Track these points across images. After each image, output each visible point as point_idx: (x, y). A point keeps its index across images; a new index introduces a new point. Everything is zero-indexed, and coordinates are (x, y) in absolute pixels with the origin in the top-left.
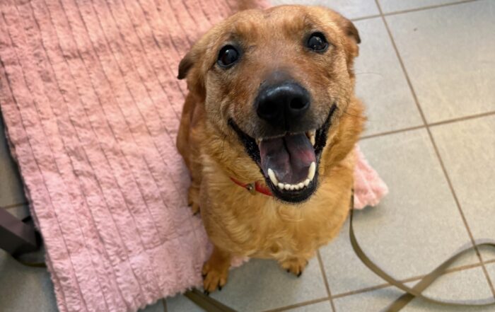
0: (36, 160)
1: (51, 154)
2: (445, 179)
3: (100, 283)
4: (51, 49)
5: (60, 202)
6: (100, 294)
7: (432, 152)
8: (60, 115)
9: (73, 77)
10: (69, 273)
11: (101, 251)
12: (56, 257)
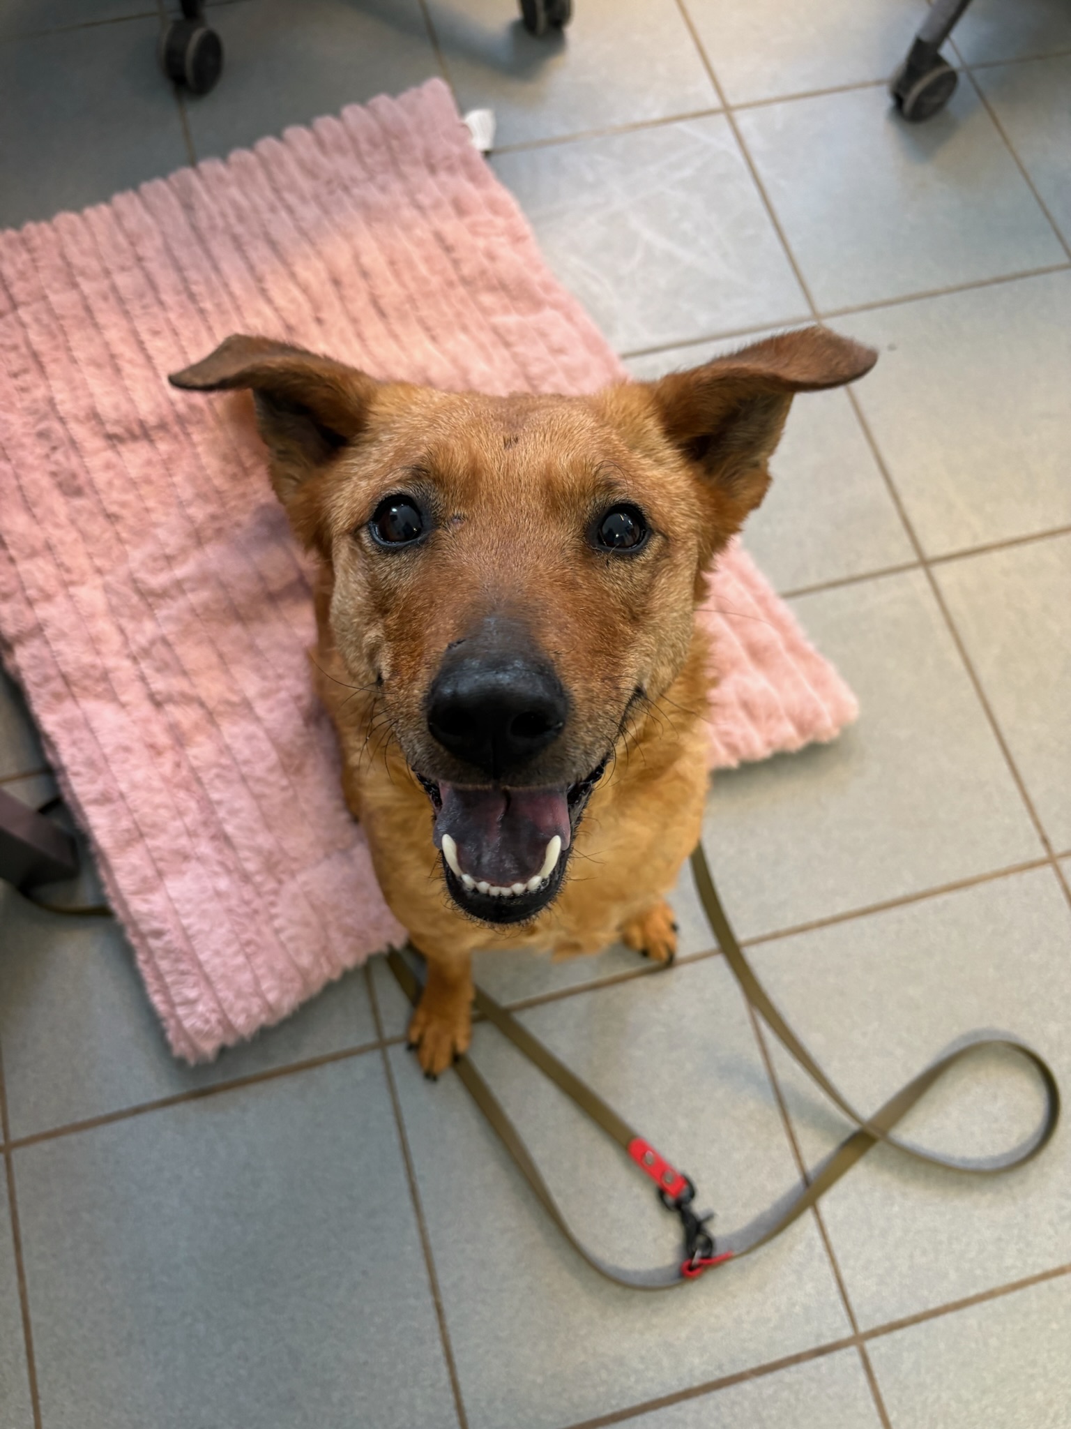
0: (65, 678)
1: (98, 661)
2: (967, 680)
3: (237, 936)
4: (77, 419)
5: (127, 766)
6: (240, 959)
7: (937, 619)
8: (111, 572)
9: (133, 484)
10: (165, 921)
11: (231, 866)
12: (132, 888)
